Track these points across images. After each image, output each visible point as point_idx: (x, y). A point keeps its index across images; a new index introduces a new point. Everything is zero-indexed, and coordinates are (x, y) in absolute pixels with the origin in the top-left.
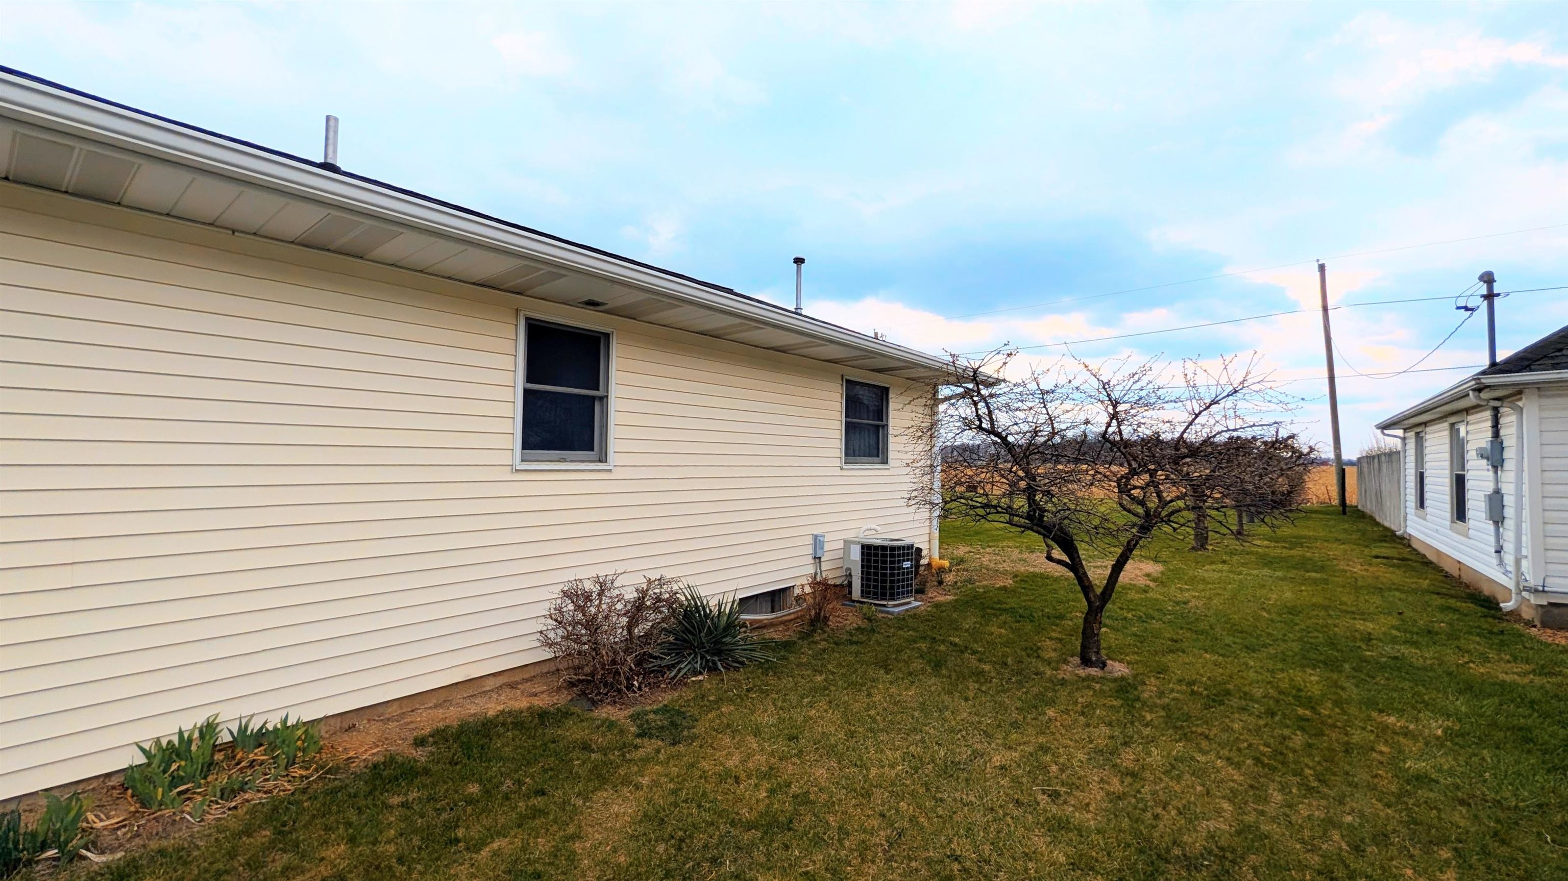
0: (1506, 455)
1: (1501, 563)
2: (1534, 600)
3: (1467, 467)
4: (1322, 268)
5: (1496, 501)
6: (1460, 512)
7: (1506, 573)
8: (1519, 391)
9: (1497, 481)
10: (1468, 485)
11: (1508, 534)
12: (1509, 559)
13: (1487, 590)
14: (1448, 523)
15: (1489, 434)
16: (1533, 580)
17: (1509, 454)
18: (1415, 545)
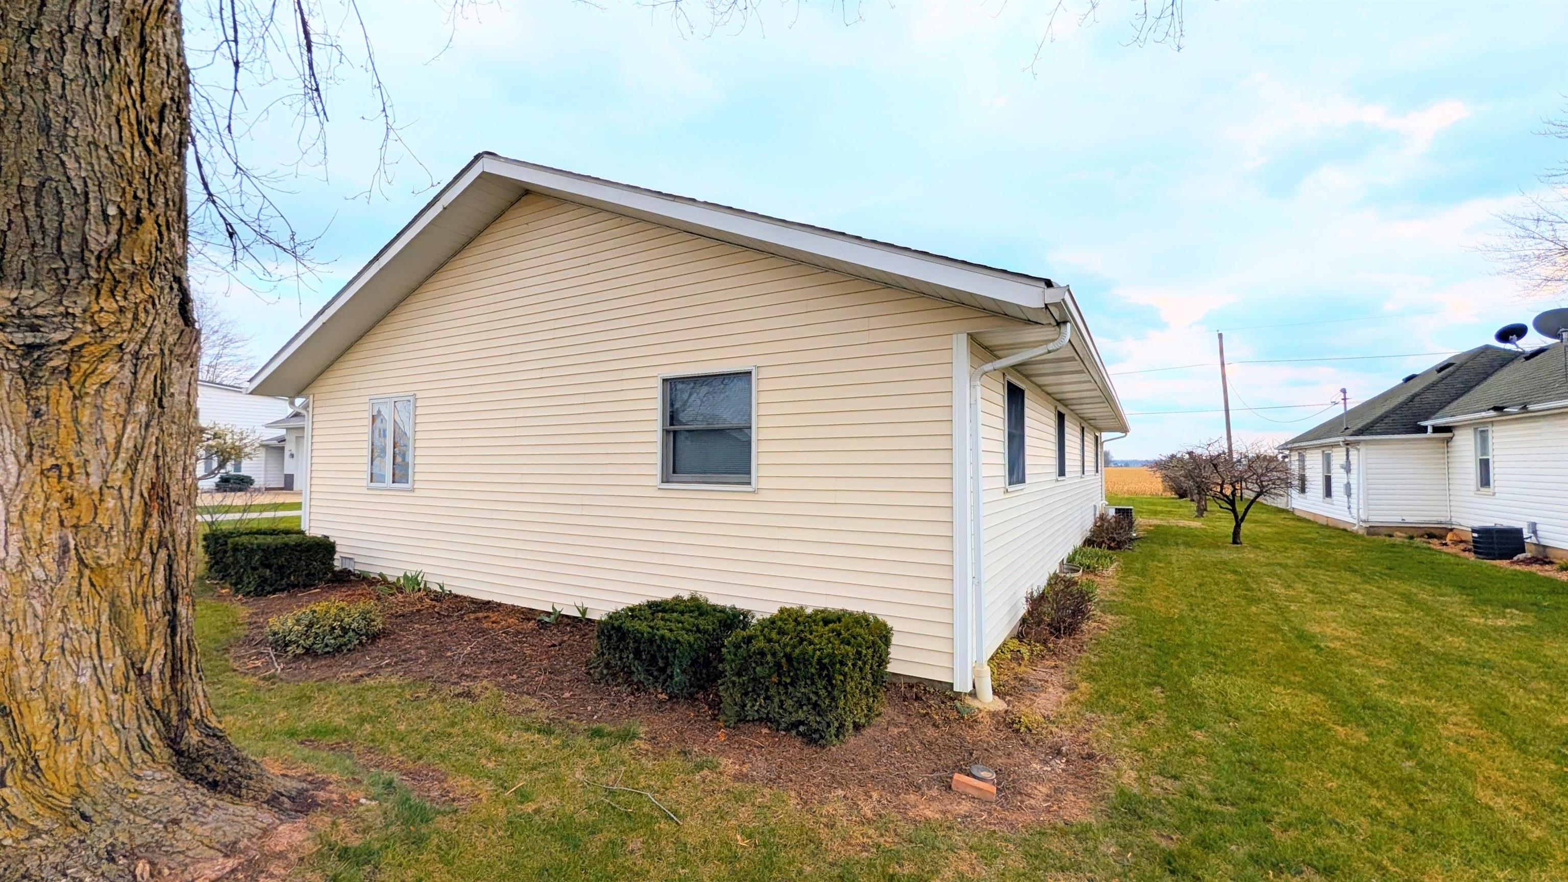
0: (1352, 467)
1: (1350, 513)
2: (1364, 525)
3: (1332, 471)
4: (1220, 336)
5: (1348, 487)
6: (1328, 493)
7: (1352, 517)
8: (1358, 442)
9: (1348, 478)
10: (1333, 480)
11: (1354, 500)
12: (1354, 511)
13: (1342, 526)
14: (1321, 499)
15: (1345, 457)
16: (1363, 517)
17: (1354, 467)
18: (1297, 513)
